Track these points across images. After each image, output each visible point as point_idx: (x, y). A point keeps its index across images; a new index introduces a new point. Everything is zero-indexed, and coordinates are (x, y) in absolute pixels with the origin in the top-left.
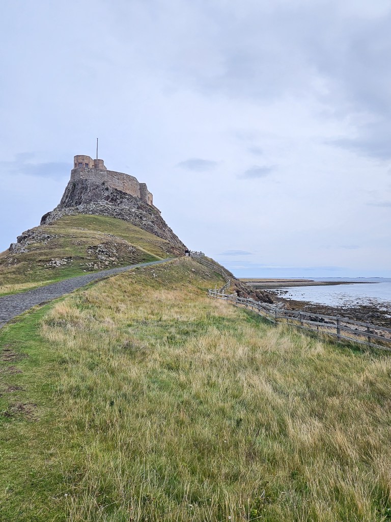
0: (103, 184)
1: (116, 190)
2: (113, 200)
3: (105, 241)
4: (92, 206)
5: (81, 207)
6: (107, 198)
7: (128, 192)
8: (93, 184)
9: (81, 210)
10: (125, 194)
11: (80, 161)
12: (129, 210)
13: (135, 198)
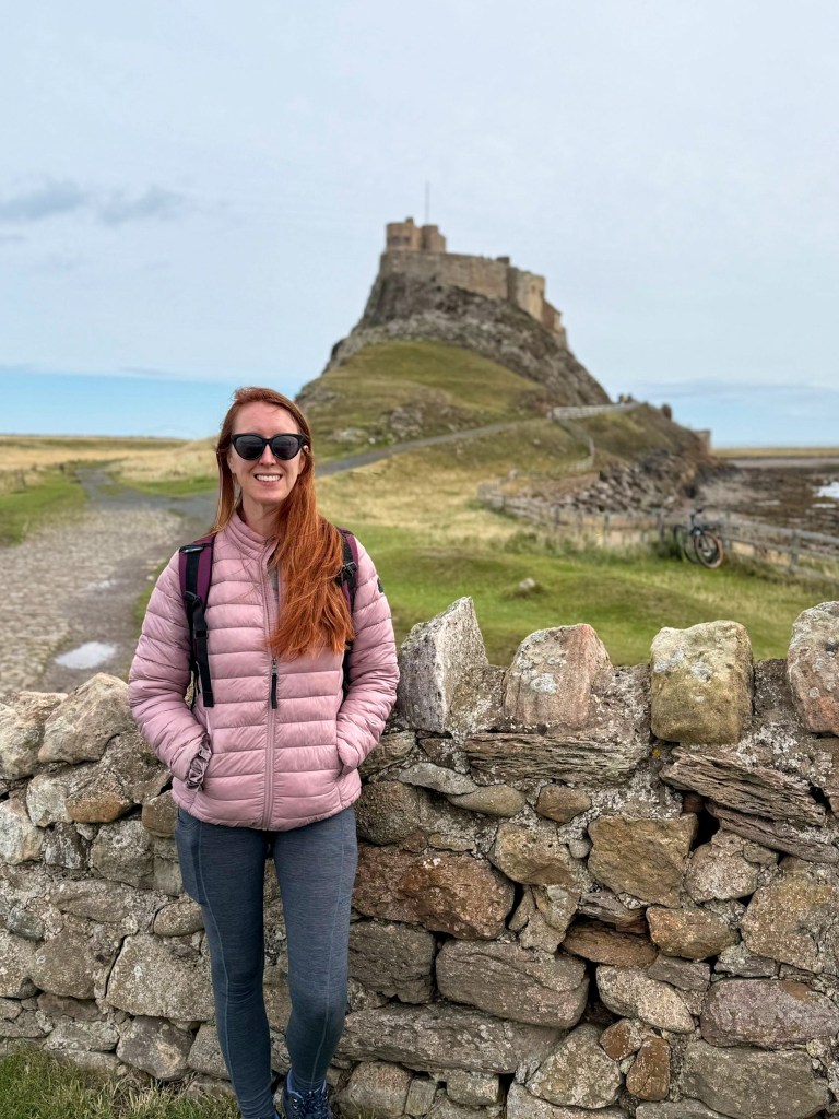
0: (433, 279)
1: (457, 288)
2: (451, 309)
3: (408, 401)
4: (413, 324)
5: (394, 326)
6: (439, 306)
7: (479, 290)
8: (414, 281)
9: (393, 333)
10: (474, 295)
11: (395, 233)
12: (478, 327)
13: (493, 303)
